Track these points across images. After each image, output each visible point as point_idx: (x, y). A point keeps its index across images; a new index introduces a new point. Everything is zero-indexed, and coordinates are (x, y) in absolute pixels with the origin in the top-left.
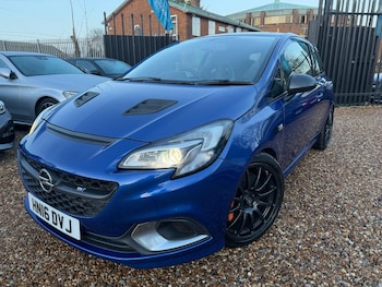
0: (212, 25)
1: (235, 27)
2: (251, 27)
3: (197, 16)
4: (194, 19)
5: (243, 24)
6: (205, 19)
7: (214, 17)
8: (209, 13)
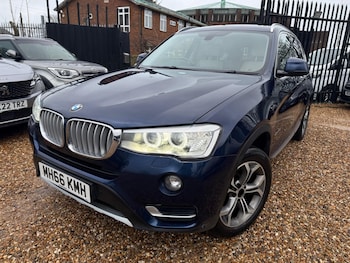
0: (163, 19)
1: (185, 22)
2: (200, 23)
3: (149, 9)
4: (146, 11)
5: (192, 19)
6: (157, 13)
7: (166, 12)
8: (161, 8)
